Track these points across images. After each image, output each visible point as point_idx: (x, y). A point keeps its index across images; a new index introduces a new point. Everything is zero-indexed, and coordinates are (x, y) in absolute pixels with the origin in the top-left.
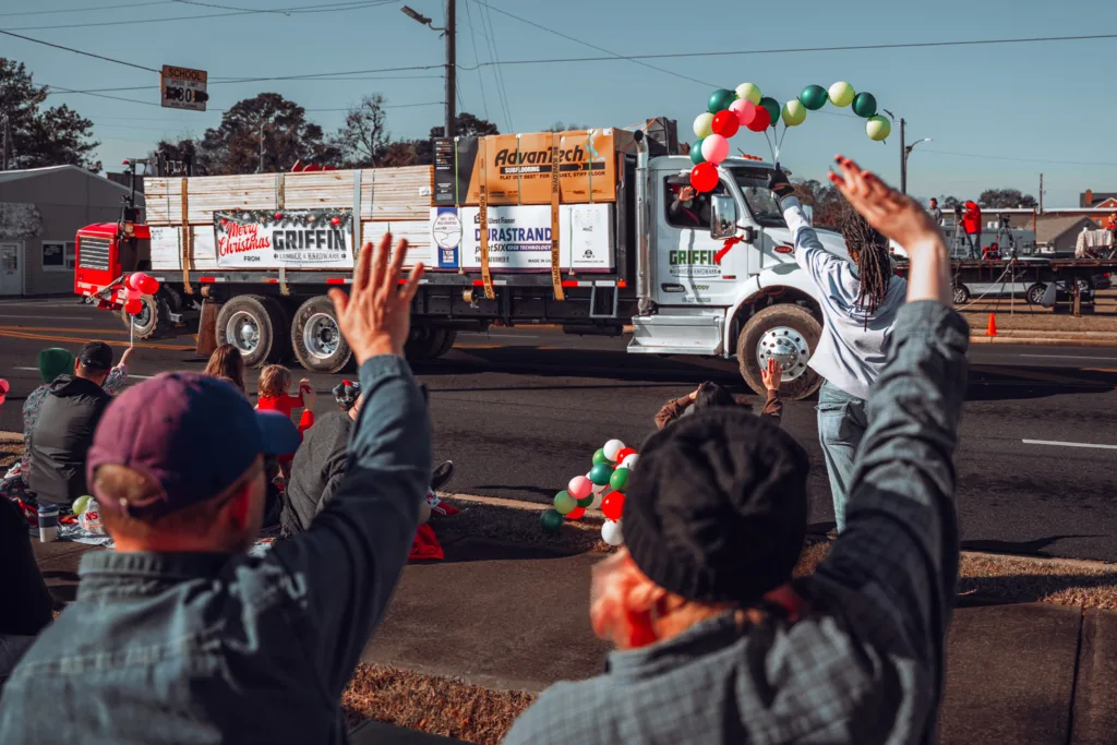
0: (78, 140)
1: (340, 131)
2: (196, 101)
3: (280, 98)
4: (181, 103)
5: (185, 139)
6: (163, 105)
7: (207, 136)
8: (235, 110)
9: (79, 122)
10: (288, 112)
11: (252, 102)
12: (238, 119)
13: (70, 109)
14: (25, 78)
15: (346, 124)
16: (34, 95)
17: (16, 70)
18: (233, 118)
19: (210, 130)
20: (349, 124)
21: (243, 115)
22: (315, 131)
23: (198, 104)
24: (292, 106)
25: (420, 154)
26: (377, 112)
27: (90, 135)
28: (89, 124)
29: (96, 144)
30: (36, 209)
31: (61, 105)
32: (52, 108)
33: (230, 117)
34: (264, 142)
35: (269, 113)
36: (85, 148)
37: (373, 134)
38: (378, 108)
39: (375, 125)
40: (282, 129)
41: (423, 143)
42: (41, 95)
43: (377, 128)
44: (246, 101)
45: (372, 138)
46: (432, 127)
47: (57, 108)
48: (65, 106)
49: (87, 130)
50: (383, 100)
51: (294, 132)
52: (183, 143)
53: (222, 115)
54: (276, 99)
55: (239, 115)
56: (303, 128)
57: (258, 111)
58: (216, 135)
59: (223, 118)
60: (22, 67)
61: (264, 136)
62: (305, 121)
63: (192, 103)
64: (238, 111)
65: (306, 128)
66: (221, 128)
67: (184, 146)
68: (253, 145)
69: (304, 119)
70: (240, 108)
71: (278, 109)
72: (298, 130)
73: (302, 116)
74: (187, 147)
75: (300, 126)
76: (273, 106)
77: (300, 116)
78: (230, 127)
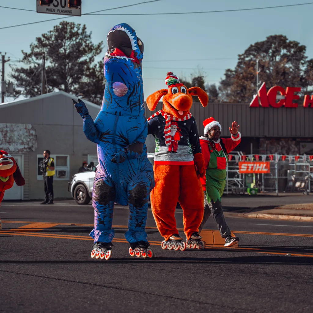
2: (70, 7)
3: (285, 38)
4: (56, 9)
5: (197, 76)
6: (38, 12)
7: (226, 75)
8: (248, 52)
10: (292, 50)
11: (263, 43)
12: (251, 60)
16: (92, 50)
18: (247, 59)
19: (229, 70)
21: (254, 56)
23: (73, 10)
24: (296, 44)
30: (33, 128)
33: (244, 59)
34: (259, 74)
35: (276, 52)
40: (287, 65)
42: (99, 49)
44: (257, 44)
51: (297, 68)
52: (195, 80)
53: (238, 57)
54: (282, 40)
55: (252, 56)
56: (305, 63)
57: (267, 51)
58: (233, 74)
59: (239, 59)
60: (84, 28)
61: (260, 69)
62: (307, 57)
63: (67, 8)
64: (251, 52)
65: (307, 64)
66: (237, 68)
67: (196, 82)
68: (252, 78)
69: (305, 55)
70: (252, 50)
71: (283, 49)
72: (301, 66)
73: (304, 53)
74: (198, 83)
75: (303, 62)
76: (280, 46)
77: (302, 53)
78: (244, 67)
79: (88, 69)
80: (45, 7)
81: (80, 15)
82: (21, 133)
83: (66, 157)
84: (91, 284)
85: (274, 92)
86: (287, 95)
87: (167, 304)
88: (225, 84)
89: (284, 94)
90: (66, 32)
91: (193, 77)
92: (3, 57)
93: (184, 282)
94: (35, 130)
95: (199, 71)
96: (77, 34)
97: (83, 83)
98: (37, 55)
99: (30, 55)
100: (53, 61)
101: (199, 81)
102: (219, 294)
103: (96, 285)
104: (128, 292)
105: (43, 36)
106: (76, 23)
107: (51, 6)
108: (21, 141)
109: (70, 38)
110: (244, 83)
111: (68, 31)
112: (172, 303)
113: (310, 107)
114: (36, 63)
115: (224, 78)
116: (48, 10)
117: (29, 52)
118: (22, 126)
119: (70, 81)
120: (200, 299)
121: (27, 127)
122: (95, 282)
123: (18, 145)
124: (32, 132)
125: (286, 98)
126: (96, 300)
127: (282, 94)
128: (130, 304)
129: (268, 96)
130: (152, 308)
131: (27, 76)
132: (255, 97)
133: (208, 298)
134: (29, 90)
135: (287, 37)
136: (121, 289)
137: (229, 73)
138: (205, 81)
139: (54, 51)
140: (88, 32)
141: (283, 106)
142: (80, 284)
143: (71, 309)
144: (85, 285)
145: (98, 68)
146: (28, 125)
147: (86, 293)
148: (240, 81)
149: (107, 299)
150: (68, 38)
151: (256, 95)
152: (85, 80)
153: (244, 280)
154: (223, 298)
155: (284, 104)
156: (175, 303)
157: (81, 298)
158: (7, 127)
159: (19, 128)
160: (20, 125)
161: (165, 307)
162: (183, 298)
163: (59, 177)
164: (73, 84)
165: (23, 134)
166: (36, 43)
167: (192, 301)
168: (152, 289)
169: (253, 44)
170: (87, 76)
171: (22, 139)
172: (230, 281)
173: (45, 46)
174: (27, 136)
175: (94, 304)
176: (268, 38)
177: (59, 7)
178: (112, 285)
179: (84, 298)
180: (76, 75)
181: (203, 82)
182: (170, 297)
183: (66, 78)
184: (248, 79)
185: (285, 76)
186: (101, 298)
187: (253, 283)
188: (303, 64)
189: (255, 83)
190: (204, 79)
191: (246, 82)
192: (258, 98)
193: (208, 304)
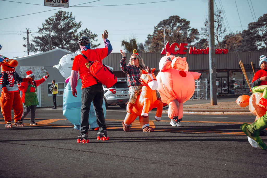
0: (93, 43)
1: (202, 29)
3: (179, 17)
4: (55, 4)
7: (148, 37)
8: (159, 25)
9: (92, 35)
10: (183, 24)
11: (167, 20)
12: (161, 29)
13: (88, 30)
14: (72, 19)
15: (204, 25)
16: (76, 26)
17: (69, 16)
18: (159, 29)
19: (149, 35)
20: (206, 25)
21: (163, 27)
22: (195, 31)
23: (64, 4)
24: (184, 20)
25: (243, 37)
26: (219, 18)
27: (97, 40)
28: (96, 36)
29: (99, 44)
30: (45, 69)
31: (85, 29)
32: (82, 30)
33: (157, 29)
35: (174, 25)
36: (95, 46)
37: (218, 28)
38: (219, 16)
39: (218, 24)
40: (181, 32)
41: (245, 31)
42: (79, 25)
43: (219, 26)
44: (164, 21)
45: (217, 31)
46: (249, 23)
47: (84, 30)
48: (87, 29)
49: (95, 39)
50: (222, 12)
51: (186, 33)
52: (131, 41)
53: (154, 28)
54: (177, 18)
55: (161, 27)
56: (190, 30)
57: (169, 25)
58: (152, 37)
59: (155, 29)
60: (71, 14)
61: (166, 34)
62: (190, 27)
63: (61, 3)
64: (161, 25)
65: (191, 31)
66: (154, 34)
67: (132, 42)
68: (161, 39)
69: (190, 26)
70: (162, 24)
71: (178, 23)
72: (187, 32)
73: (189, 25)
74: (133, 42)
75: (189, 30)
76: (176, 21)
77: (188, 25)
78: (158, 33)
79: (74, 36)
80: (49, 3)
81: (68, 7)
82: (39, 71)
83: (63, 84)
84: (77, 150)
85: (174, 46)
86: (180, 47)
87: (117, 160)
88: (148, 42)
89: (179, 47)
90: (61, 17)
91: (130, 40)
92: (28, 30)
93: (126, 148)
94: (46, 70)
95: (133, 36)
96: (67, 17)
97: (71, 44)
98: (46, 29)
99: (42, 30)
100: (55, 32)
101: (134, 41)
102: (145, 154)
103: (79, 151)
104: (96, 154)
105: (49, 19)
106: (67, 12)
107: (52, 3)
108: (39, 76)
109: (64, 20)
110: (157, 42)
111: (63, 16)
112: (120, 159)
113: (192, 54)
114: (46, 33)
115: (147, 39)
116: (50, 4)
117: (42, 28)
118: (39, 68)
119: (65, 43)
120: (134, 156)
121: (42, 68)
122: (79, 149)
123: (37, 78)
124: (45, 71)
125: (180, 49)
126: (79, 159)
127: (177, 47)
128: (97, 160)
129: (170, 49)
130: (109, 162)
131: (41, 40)
132: (163, 49)
133: (139, 155)
134: (42, 48)
135: (180, 17)
136: (93, 152)
137: (150, 37)
138: (137, 41)
139: (55, 27)
140: (73, 16)
141: (179, 54)
142: (71, 150)
143: (66, 164)
144: (74, 151)
145: (79, 36)
146: (42, 67)
147: (74, 155)
148: (155, 41)
149: (85, 158)
150: (63, 20)
151: (164, 48)
152: (72, 42)
153: (158, 145)
154: (147, 155)
155: (179, 52)
156: (121, 159)
157: (71, 158)
158: (31, 68)
159: (37, 69)
160: (38, 67)
161: (116, 161)
162: (126, 156)
163: (60, 95)
164: (66, 44)
165: (40, 72)
166: (45, 23)
167: (131, 158)
168: (109, 152)
169: (162, 21)
170: (73, 40)
171: (39, 74)
172: (150, 147)
173: (50, 24)
174: (42, 73)
175: (78, 161)
176: (170, 17)
177: (57, 3)
178: (88, 151)
179: (73, 158)
180: (67, 40)
181: (136, 42)
182: (119, 156)
183: (62, 41)
184: (160, 40)
185: (179, 38)
186: (82, 157)
187: (162, 147)
188: (188, 31)
189: (163, 42)
190: (136, 40)
191: (159, 42)
192: (165, 50)
193: (139, 159)
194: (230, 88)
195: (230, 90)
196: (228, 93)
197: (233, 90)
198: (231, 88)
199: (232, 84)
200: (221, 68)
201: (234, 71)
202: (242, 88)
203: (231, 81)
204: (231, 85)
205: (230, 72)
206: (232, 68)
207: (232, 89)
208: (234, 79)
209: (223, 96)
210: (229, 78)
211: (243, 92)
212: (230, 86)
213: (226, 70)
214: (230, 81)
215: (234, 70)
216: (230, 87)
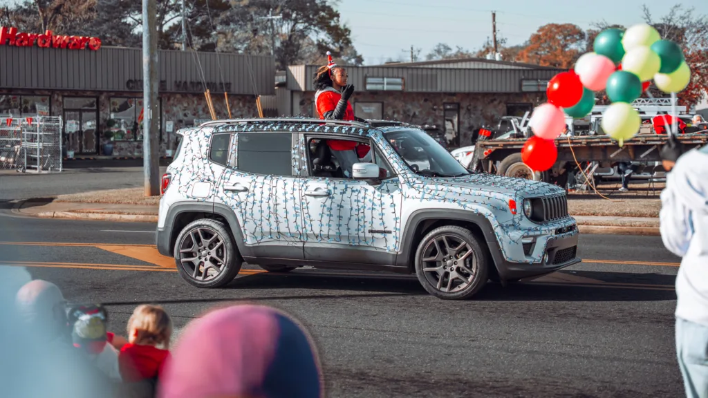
113: (7, 44)
194: (101, 140)
195: (100, 144)
196: (98, 152)
197: (111, 146)
198: (104, 140)
199: (107, 130)
200: (82, 87)
201: (114, 97)
202: (132, 140)
203: (105, 120)
204: (104, 131)
205: (103, 97)
206: (110, 89)
207: (106, 142)
208: (112, 116)
209: (86, 159)
210: (101, 113)
211: (134, 150)
212: (102, 133)
213: (94, 91)
214: (101, 122)
215: (113, 94)
216: (102, 137)
